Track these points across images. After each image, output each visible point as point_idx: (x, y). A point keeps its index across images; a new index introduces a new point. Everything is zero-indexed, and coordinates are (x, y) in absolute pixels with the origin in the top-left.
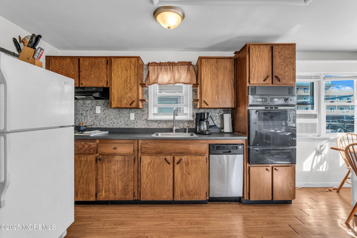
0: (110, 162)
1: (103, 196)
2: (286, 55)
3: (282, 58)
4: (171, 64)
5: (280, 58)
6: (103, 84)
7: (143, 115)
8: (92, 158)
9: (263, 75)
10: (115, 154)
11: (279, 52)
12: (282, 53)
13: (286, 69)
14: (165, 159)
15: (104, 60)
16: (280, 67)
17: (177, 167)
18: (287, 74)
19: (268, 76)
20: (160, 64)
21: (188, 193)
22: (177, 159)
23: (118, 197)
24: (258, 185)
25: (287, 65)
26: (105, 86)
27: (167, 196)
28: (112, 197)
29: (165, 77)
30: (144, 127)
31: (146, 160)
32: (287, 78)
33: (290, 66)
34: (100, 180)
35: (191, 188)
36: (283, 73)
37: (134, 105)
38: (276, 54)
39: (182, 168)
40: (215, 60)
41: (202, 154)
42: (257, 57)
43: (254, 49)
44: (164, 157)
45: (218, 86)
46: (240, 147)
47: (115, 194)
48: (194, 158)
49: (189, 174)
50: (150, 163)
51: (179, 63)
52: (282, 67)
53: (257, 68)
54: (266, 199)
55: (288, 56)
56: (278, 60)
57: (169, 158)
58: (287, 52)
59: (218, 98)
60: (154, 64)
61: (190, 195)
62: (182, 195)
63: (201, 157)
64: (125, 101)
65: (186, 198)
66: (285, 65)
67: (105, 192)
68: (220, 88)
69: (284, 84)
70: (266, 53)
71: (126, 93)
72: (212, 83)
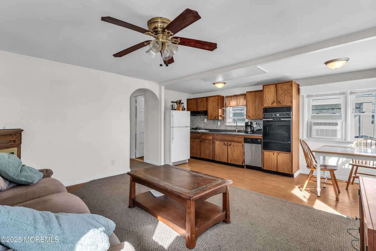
0: (204, 142)
1: (202, 156)
2: (285, 88)
3: (283, 90)
4: (236, 96)
5: (281, 91)
6: (205, 109)
7: (224, 123)
8: (199, 140)
9: (271, 101)
10: (206, 139)
11: (281, 88)
12: (282, 88)
13: (286, 97)
14: (224, 143)
15: (205, 99)
16: (282, 96)
17: (229, 147)
18: (286, 99)
19: (274, 102)
20: (231, 97)
21: (234, 160)
22: (229, 143)
23: (207, 157)
24: (268, 162)
25: (286, 94)
26: (206, 110)
27: (225, 160)
28: (205, 157)
29: (233, 103)
30: (224, 129)
31: (217, 143)
32: (286, 102)
33: (288, 95)
34: (201, 150)
35: (235, 158)
36: (283, 99)
37: (217, 118)
38: (279, 89)
39: (231, 148)
40: (254, 93)
41: (240, 142)
42: (268, 92)
43: (266, 88)
44: (224, 142)
45: (255, 107)
46: (259, 140)
47: (206, 156)
48: (237, 144)
49: (234, 151)
50: (218, 144)
51: (240, 94)
52: (283, 96)
53: (268, 98)
54: (273, 170)
55: (287, 89)
56: (280, 92)
57: (226, 143)
58: (286, 87)
59: (256, 114)
60: (227, 97)
61: (235, 161)
62: (231, 161)
63: (239, 144)
64: (213, 117)
65: (233, 162)
66: (285, 94)
67: (203, 155)
68: (257, 108)
69: (284, 105)
70: (272, 88)
71: (214, 113)
72: (252, 106)
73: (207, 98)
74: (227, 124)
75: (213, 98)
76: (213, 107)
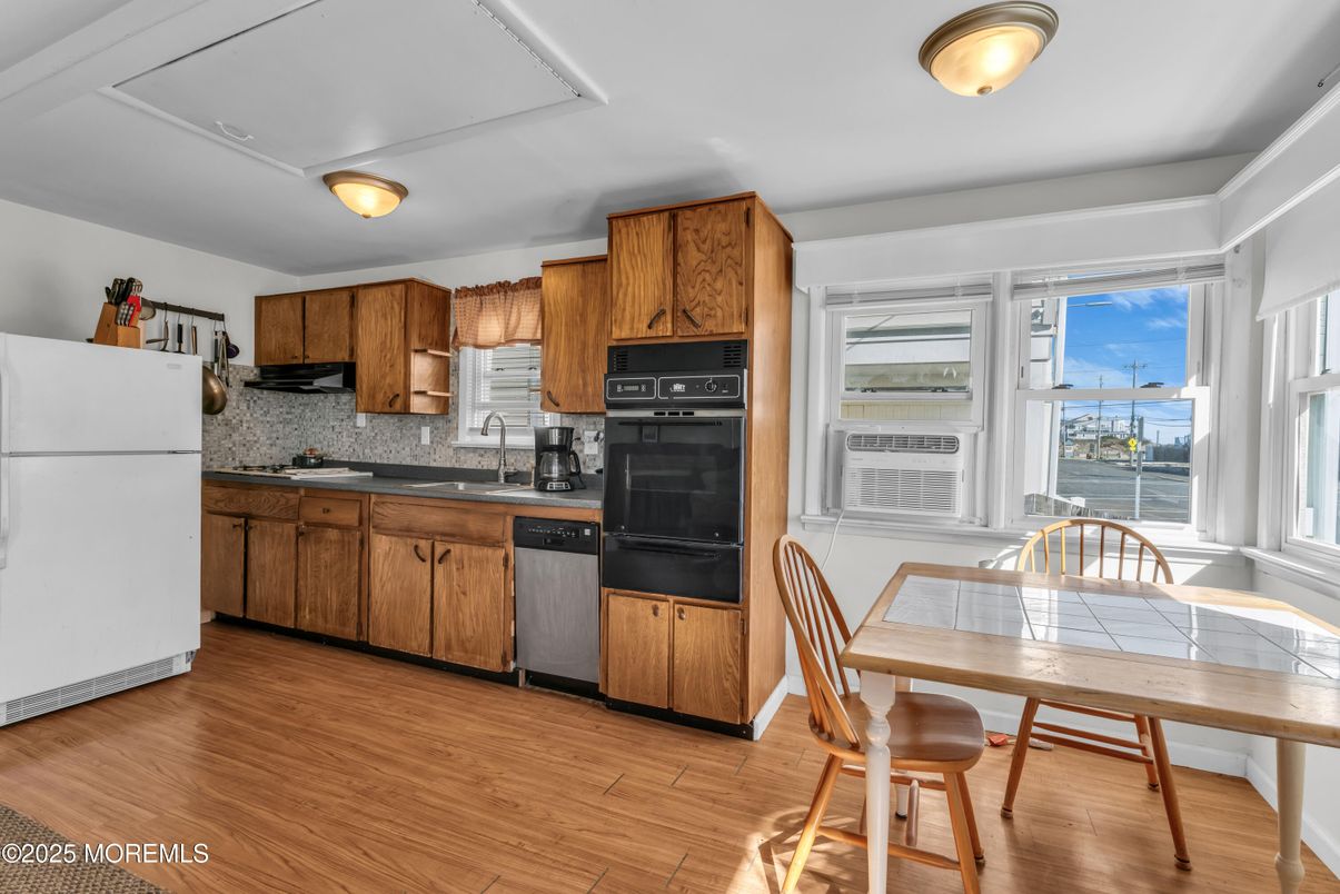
0: (318, 541)
1: (307, 621)
2: (718, 235)
3: (706, 247)
4: (504, 288)
5: (699, 250)
6: (343, 356)
8: (290, 528)
9: (648, 309)
10: (329, 525)
11: (697, 231)
12: (704, 233)
13: (719, 285)
14: (416, 547)
15: (345, 296)
16: (700, 279)
17: (439, 569)
18: (719, 299)
19: (663, 312)
20: (479, 291)
21: (462, 644)
22: (439, 550)
23: (330, 627)
24: (630, 653)
25: (721, 271)
26: (347, 360)
27: (417, 645)
28: (321, 627)
29: (491, 326)
31: (381, 545)
32: (719, 313)
33: (731, 274)
34: (301, 583)
35: (469, 633)
36: (707, 298)
37: (398, 405)
38: (687, 236)
39: (449, 576)
40: (579, 267)
41: (496, 544)
42: (631, 254)
43: (624, 231)
44: (414, 542)
45: (584, 345)
46: (587, 532)
47: (326, 621)
48: (477, 552)
49: (464, 594)
50: (387, 554)
52: (704, 280)
53: (630, 289)
54: (652, 702)
55: (725, 241)
56: (692, 257)
57: (424, 545)
58: (722, 227)
59: (585, 385)
60: (464, 292)
61: (466, 651)
62: (448, 648)
63: (489, 552)
64: (380, 397)
65: (457, 657)
66: (714, 270)
67: (310, 612)
68: (591, 350)
69: (711, 334)
70: (654, 235)
71: (384, 377)
72: (569, 339)
73: (353, 293)
74: (465, 439)
75: (380, 293)
76: (383, 343)
